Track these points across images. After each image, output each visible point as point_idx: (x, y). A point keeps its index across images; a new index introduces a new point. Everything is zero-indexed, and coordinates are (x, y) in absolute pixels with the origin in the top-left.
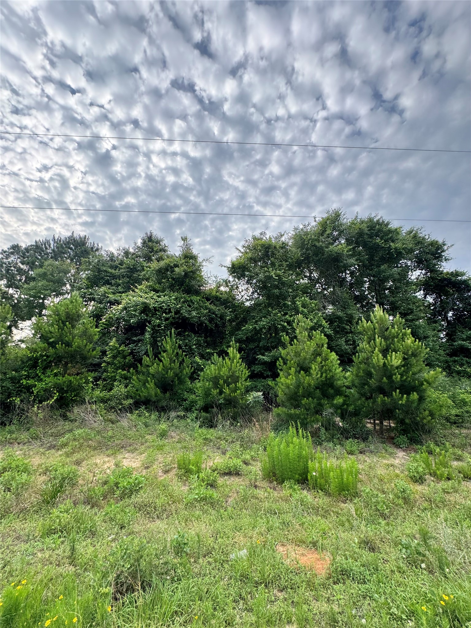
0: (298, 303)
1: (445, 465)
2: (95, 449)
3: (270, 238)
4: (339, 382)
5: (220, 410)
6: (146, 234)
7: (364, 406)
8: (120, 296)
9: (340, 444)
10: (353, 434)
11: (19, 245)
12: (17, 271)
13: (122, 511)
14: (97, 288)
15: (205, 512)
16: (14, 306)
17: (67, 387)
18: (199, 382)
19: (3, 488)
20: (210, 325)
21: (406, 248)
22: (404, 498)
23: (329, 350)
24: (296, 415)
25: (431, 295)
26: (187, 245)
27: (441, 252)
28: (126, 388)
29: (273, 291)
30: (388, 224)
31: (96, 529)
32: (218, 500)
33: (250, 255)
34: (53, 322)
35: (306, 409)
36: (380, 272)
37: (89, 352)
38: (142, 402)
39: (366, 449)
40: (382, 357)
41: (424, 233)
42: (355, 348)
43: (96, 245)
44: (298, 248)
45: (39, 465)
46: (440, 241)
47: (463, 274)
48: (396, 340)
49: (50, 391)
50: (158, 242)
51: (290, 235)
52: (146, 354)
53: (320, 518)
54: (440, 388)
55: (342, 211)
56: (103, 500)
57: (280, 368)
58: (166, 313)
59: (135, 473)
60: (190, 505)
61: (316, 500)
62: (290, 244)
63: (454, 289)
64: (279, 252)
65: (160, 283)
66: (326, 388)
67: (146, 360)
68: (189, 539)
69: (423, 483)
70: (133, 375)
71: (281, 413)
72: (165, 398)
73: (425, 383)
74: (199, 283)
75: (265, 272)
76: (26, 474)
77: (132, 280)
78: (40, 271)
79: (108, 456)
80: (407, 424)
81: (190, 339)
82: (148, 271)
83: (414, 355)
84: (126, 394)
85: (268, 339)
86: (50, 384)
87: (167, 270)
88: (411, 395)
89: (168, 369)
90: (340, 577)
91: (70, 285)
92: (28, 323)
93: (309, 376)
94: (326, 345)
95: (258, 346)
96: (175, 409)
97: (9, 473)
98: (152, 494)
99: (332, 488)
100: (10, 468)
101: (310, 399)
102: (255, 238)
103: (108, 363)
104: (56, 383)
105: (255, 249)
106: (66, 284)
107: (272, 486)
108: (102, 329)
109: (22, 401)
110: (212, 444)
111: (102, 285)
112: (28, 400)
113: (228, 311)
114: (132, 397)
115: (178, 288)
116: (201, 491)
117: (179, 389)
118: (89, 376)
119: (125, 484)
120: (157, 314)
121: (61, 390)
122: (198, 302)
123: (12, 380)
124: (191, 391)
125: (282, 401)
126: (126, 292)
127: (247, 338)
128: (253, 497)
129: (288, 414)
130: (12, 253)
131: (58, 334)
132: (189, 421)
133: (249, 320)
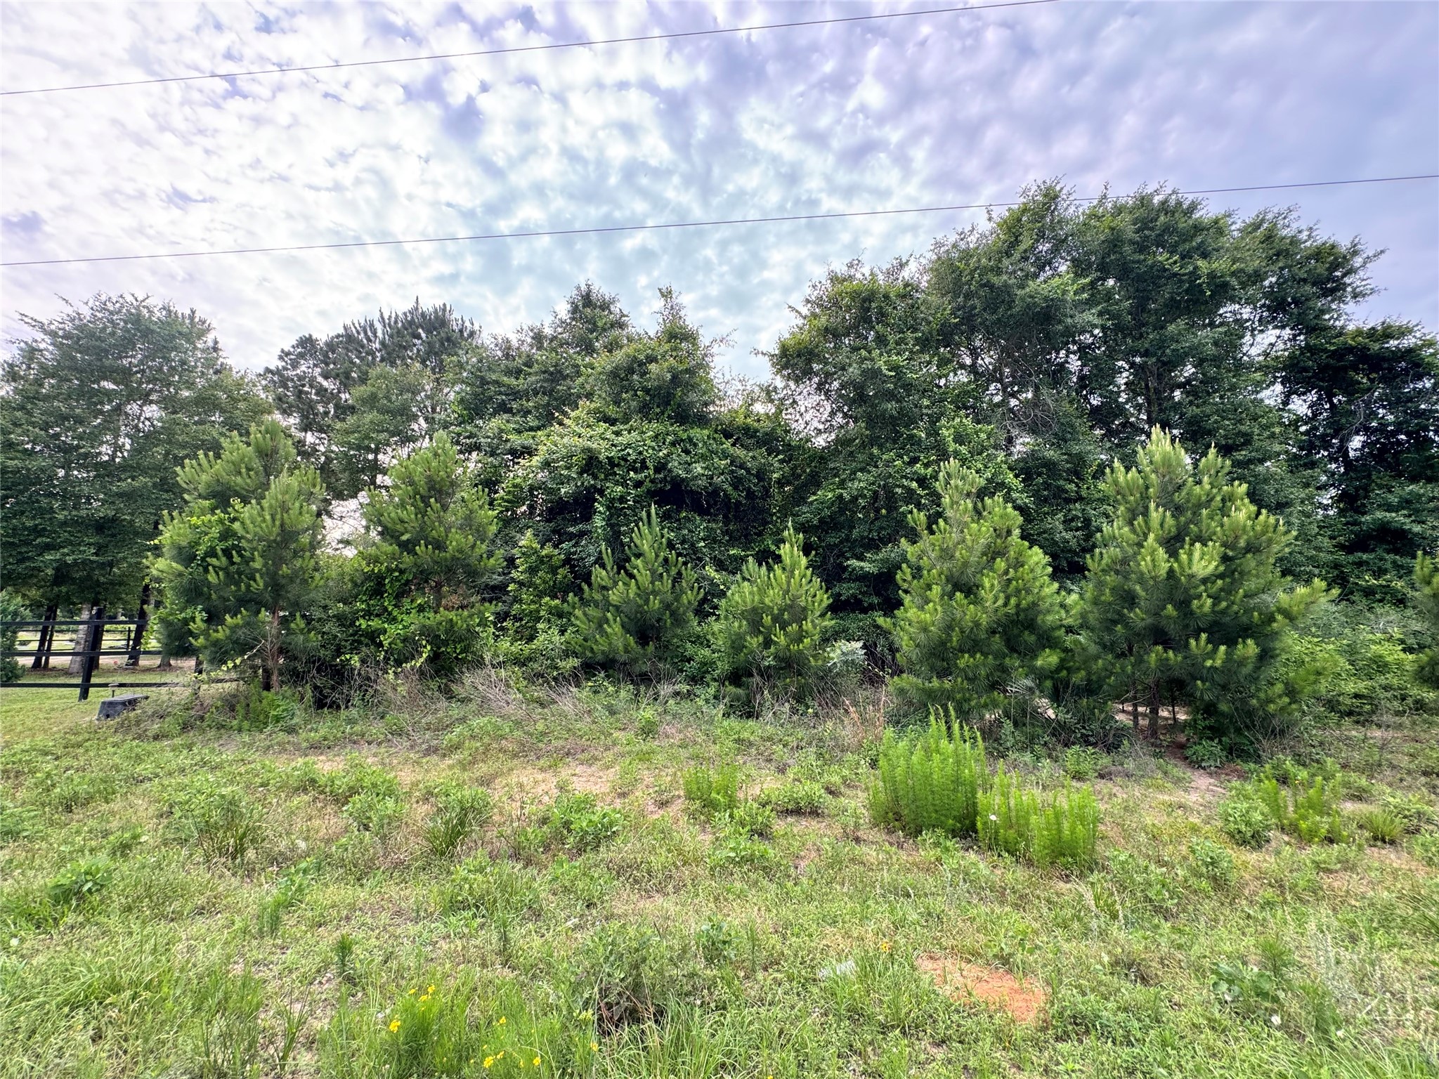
0: (944, 432)
1: (1324, 809)
2: (515, 756)
3: (872, 273)
4: (1050, 618)
5: (768, 680)
6: (578, 288)
7: (1112, 673)
8: (533, 438)
9: (1050, 756)
10: (1083, 735)
11: (314, 337)
12: (316, 394)
13: (584, 875)
14: (482, 422)
15: (754, 885)
16: (325, 469)
17: (447, 632)
18: (716, 620)
19: (356, 824)
20: (735, 494)
21: (1242, 271)
22: (1215, 878)
23: (1026, 543)
24: (942, 690)
25: (1304, 394)
26: (672, 308)
27: (1344, 275)
28: (563, 634)
29: (883, 406)
30: (1193, 207)
31: (541, 906)
32: (779, 865)
33: (823, 322)
34: (402, 501)
35: (967, 678)
36: (1162, 344)
37: (480, 561)
38: (598, 664)
39: (1113, 768)
40: (1166, 556)
41: (1294, 226)
42: (1089, 536)
43: (467, 324)
44: (943, 295)
45: (412, 784)
46: (1344, 244)
47: (1403, 332)
48: (1204, 512)
49: (415, 642)
50: (605, 306)
51: (924, 261)
52: (600, 561)
53: (1008, 909)
54: (1313, 630)
55: (1064, 186)
56: (543, 853)
57: (905, 586)
58: (636, 472)
59: (600, 804)
60: (721, 870)
61: (998, 872)
62: (924, 284)
63: (1373, 375)
64: (895, 308)
65: (617, 403)
66: (1016, 631)
67: (599, 575)
68: (733, 933)
69: (1260, 847)
70: (574, 608)
71: (908, 687)
72: (645, 655)
73: (1279, 617)
74: (706, 398)
75: (863, 360)
76: (393, 800)
77: (556, 399)
78: (362, 390)
79: (542, 770)
80: (1223, 714)
81: (691, 527)
82: (589, 376)
83: (1252, 548)
84: (563, 647)
85: (872, 522)
86: (413, 627)
87: (631, 371)
88: (1240, 646)
89: (649, 594)
90: (1070, 1028)
91: (426, 419)
92: (352, 504)
93: (974, 603)
94: (1017, 532)
95: (848, 538)
96: (669, 677)
97: (362, 796)
98: (641, 844)
99: (1036, 848)
100: (362, 788)
101: (978, 656)
102: (834, 279)
103: (521, 584)
104: (425, 626)
105: (834, 305)
106: (417, 416)
107: (893, 839)
108: (501, 512)
109: (363, 661)
110: (753, 751)
111: (493, 415)
112: (375, 659)
113: (775, 461)
114: (576, 655)
115: (658, 410)
116: (739, 844)
117: (673, 635)
118: (486, 610)
119: (584, 824)
120: (615, 474)
121: (434, 639)
122: (705, 443)
123: (339, 620)
124: (701, 641)
125: (910, 661)
126: (544, 426)
127: (821, 520)
128: (852, 860)
129: (924, 690)
130: (301, 356)
131: (416, 525)
132: (701, 702)
133: (826, 478)
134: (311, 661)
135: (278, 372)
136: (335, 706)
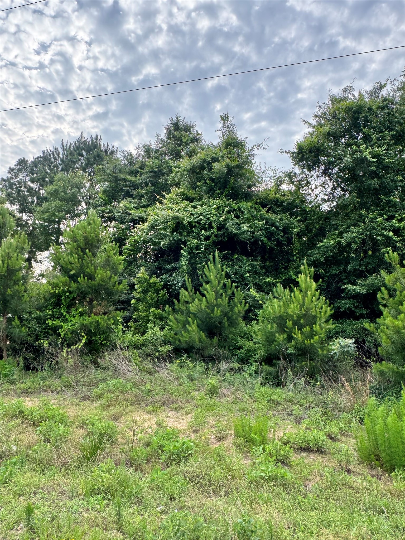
2: (133, 403)
3: (360, 95)
5: (290, 363)
6: (172, 119)
8: (145, 211)
11: (26, 159)
12: (28, 192)
13: (170, 479)
14: (116, 203)
15: (276, 495)
16: (30, 235)
17: (95, 328)
18: (257, 323)
19: (43, 438)
20: (269, 243)
26: (228, 127)
28: (162, 331)
29: (369, 182)
31: (142, 496)
32: (294, 483)
33: (326, 129)
34: (71, 251)
37: (114, 286)
38: (183, 349)
43: (110, 146)
45: (75, 416)
49: (77, 333)
50: (187, 129)
51: (397, 83)
52: (184, 286)
56: (147, 464)
57: (384, 302)
58: (206, 230)
59: (182, 436)
60: (255, 484)
62: (398, 99)
64: (376, 116)
65: (194, 188)
67: (184, 294)
68: (258, 526)
70: (169, 314)
71: (386, 370)
72: (211, 344)
74: (249, 183)
75: (354, 152)
76: (63, 426)
77: (158, 188)
78: (51, 188)
79: (148, 413)
81: (241, 264)
82: (177, 173)
84: (163, 339)
85: (362, 260)
86: (77, 325)
87: (202, 168)
89: (214, 307)
91: (86, 202)
92: (46, 253)
95: (345, 271)
96: (227, 359)
97: (47, 422)
98: (205, 463)
100: (47, 417)
102: (334, 100)
103: (138, 300)
104: (83, 324)
105: (334, 117)
106: (82, 202)
107: (374, 472)
108: (127, 257)
109: (50, 344)
110: (280, 408)
111: (122, 199)
112: (56, 343)
113: (295, 221)
114: (170, 343)
115: (219, 192)
116: (268, 467)
117: (230, 333)
118: (117, 315)
119: (171, 448)
120: (193, 232)
121: (88, 332)
122: (249, 211)
123: (37, 320)
124: (246, 336)
125: (387, 352)
126: (151, 204)
127: (326, 259)
128: (345, 485)
129: (398, 373)
130: (20, 170)
131: (78, 265)
132: (246, 375)
133: (329, 232)
134: (23, 343)
135: (8, 180)
136: (35, 369)
